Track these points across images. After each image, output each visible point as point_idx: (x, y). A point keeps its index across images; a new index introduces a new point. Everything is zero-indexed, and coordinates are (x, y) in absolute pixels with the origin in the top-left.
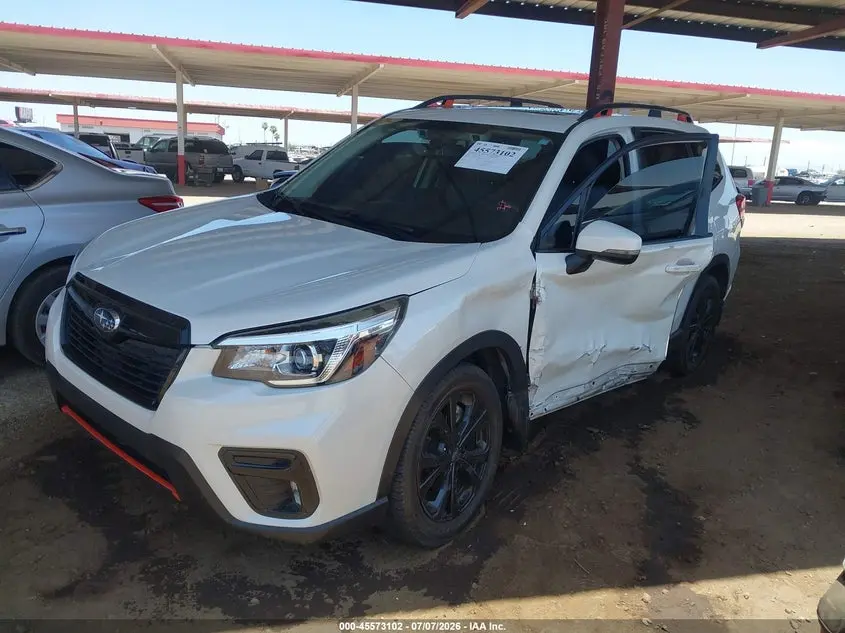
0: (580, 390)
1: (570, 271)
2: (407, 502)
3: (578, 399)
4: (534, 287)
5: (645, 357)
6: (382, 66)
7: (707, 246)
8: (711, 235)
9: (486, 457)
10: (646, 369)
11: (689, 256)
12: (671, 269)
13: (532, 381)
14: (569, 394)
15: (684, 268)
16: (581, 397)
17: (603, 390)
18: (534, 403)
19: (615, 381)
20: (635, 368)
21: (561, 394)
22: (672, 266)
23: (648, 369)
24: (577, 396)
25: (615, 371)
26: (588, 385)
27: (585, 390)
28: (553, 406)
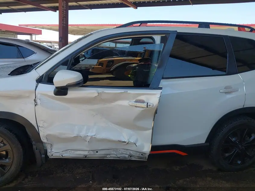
10: (139, 155)
13: (42, 140)
16: (87, 156)
17: (108, 157)
18: (53, 150)
19: (119, 156)
20: (132, 152)
21: (73, 151)
22: (132, 103)
23: (141, 155)
24: (84, 155)
25: (116, 150)
26: (92, 152)
27: (89, 153)
28: (67, 155)
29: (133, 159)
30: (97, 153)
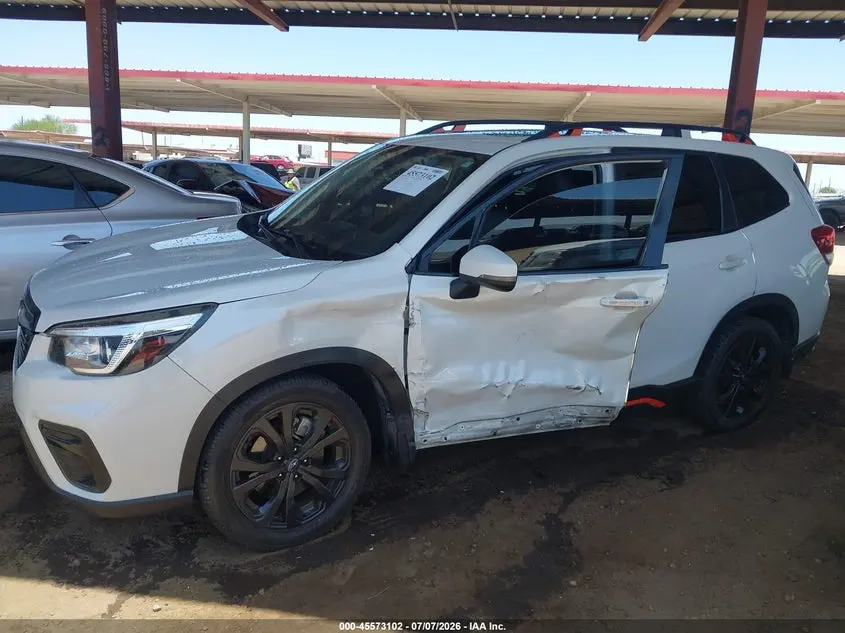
0: (498, 424)
1: (455, 295)
2: (211, 498)
3: (495, 434)
4: (407, 309)
5: (593, 399)
6: (589, 94)
7: (657, 279)
8: (666, 266)
9: (346, 475)
10: (600, 413)
11: (632, 288)
12: (607, 302)
13: (414, 405)
14: (481, 426)
15: (629, 302)
16: (499, 432)
17: (539, 429)
18: (427, 429)
19: (557, 422)
20: (585, 410)
21: (468, 425)
22: (609, 299)
23: (604, 414)
24: (492, 430)
25: (553, 410)
26: (508, 420)
27: (503, 425)
28: (457, 436)
29: (584, 425)
30: (519, 423)
